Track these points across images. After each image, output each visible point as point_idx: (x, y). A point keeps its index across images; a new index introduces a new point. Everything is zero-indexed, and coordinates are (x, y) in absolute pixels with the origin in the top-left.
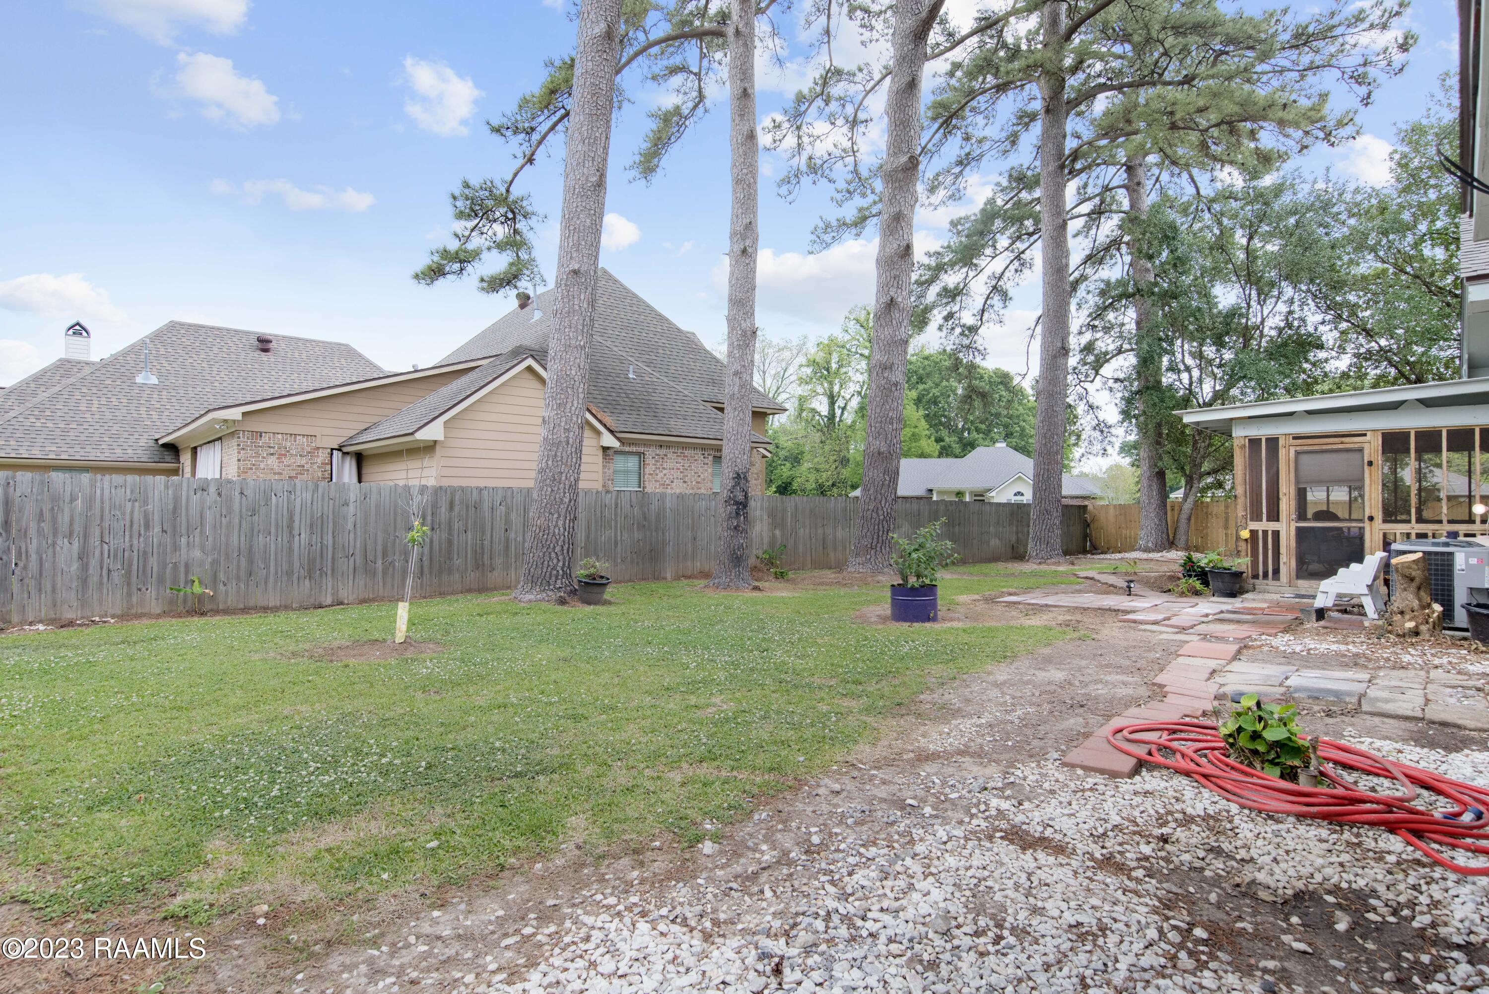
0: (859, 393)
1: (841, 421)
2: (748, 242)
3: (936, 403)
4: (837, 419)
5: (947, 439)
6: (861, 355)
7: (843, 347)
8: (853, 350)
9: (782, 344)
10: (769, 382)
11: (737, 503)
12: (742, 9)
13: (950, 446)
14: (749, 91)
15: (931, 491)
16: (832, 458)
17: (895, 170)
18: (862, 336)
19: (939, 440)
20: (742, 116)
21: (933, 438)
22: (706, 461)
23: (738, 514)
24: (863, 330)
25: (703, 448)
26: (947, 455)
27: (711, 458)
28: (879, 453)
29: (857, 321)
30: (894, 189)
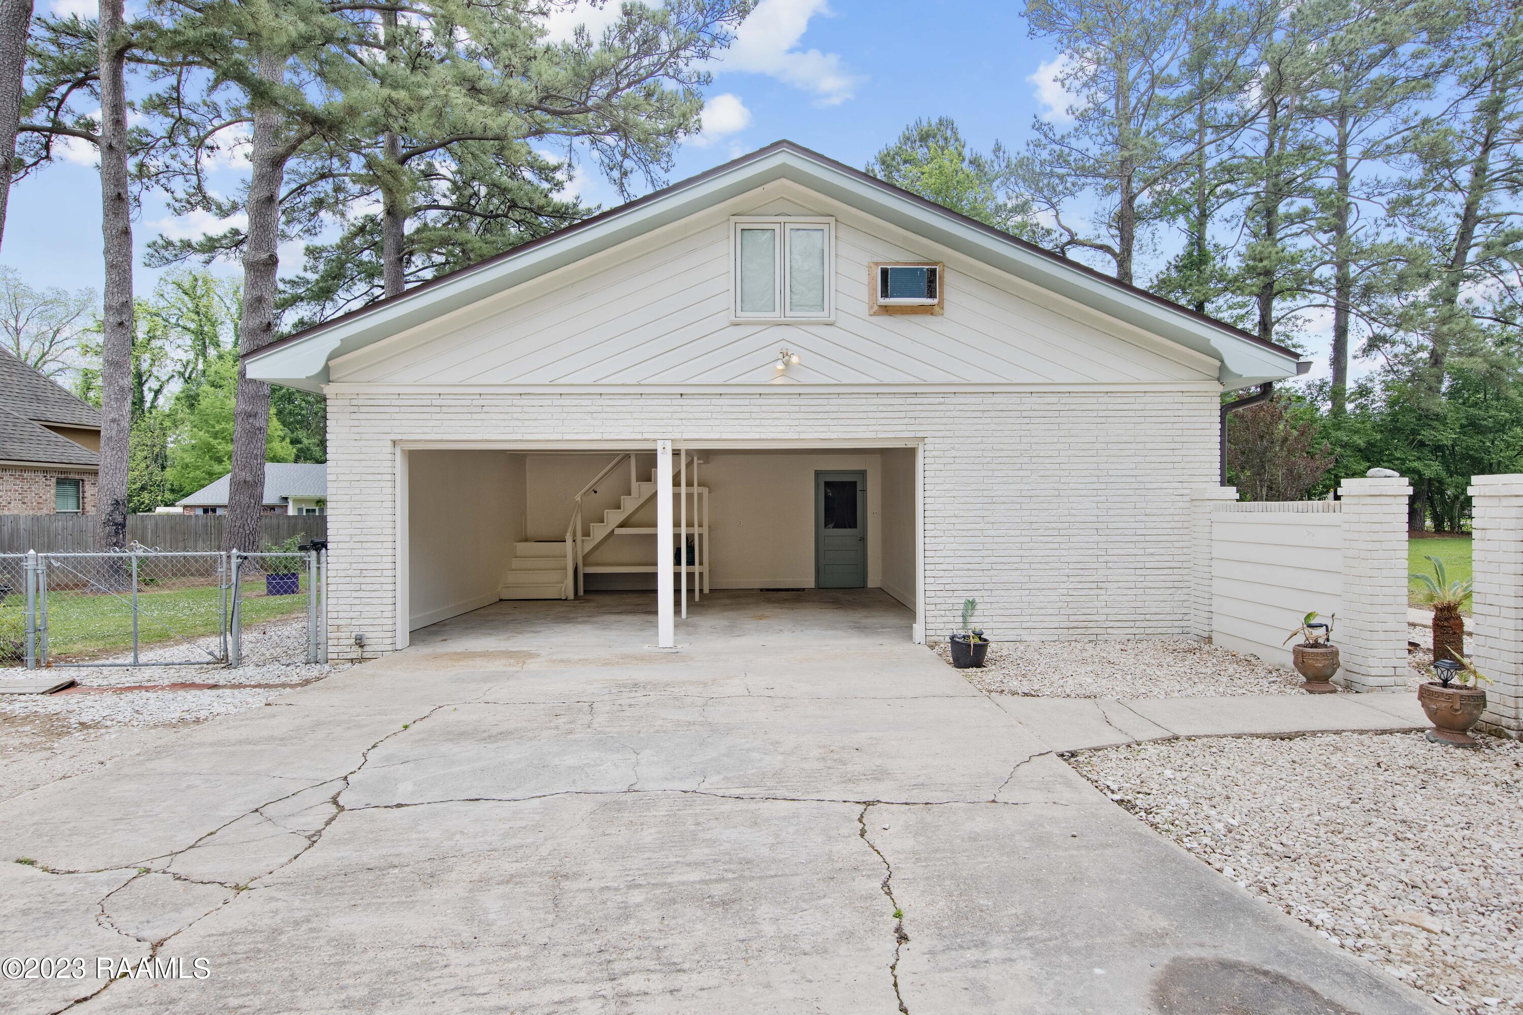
0: (182, 374)
1: (153, 406)
2: (124, 317)
3: (291, 401)
4: (148, 405)
5: (305, 441)
6: (184, 328)
7: (157, 315)
8: (173, 321)
9: (50, 295)
10: (25, 345)
11: (116, 524)
12: (115, 130)
13: (308, 449)
14: (124, 196)
15: (286, 499)
16: (140, 455)
17: (257, 263)
18: (186, 306)
19: (294, 442)
20: (116, 215)
21: (288, 440)
22: (48, 482)
23: (117, 533)
24: (186, 298)
25: (45, 471)
26: (306, 459)
27: (54, 480)
28: (245, 482)
29: (179, 286)
30: (256, 277)
